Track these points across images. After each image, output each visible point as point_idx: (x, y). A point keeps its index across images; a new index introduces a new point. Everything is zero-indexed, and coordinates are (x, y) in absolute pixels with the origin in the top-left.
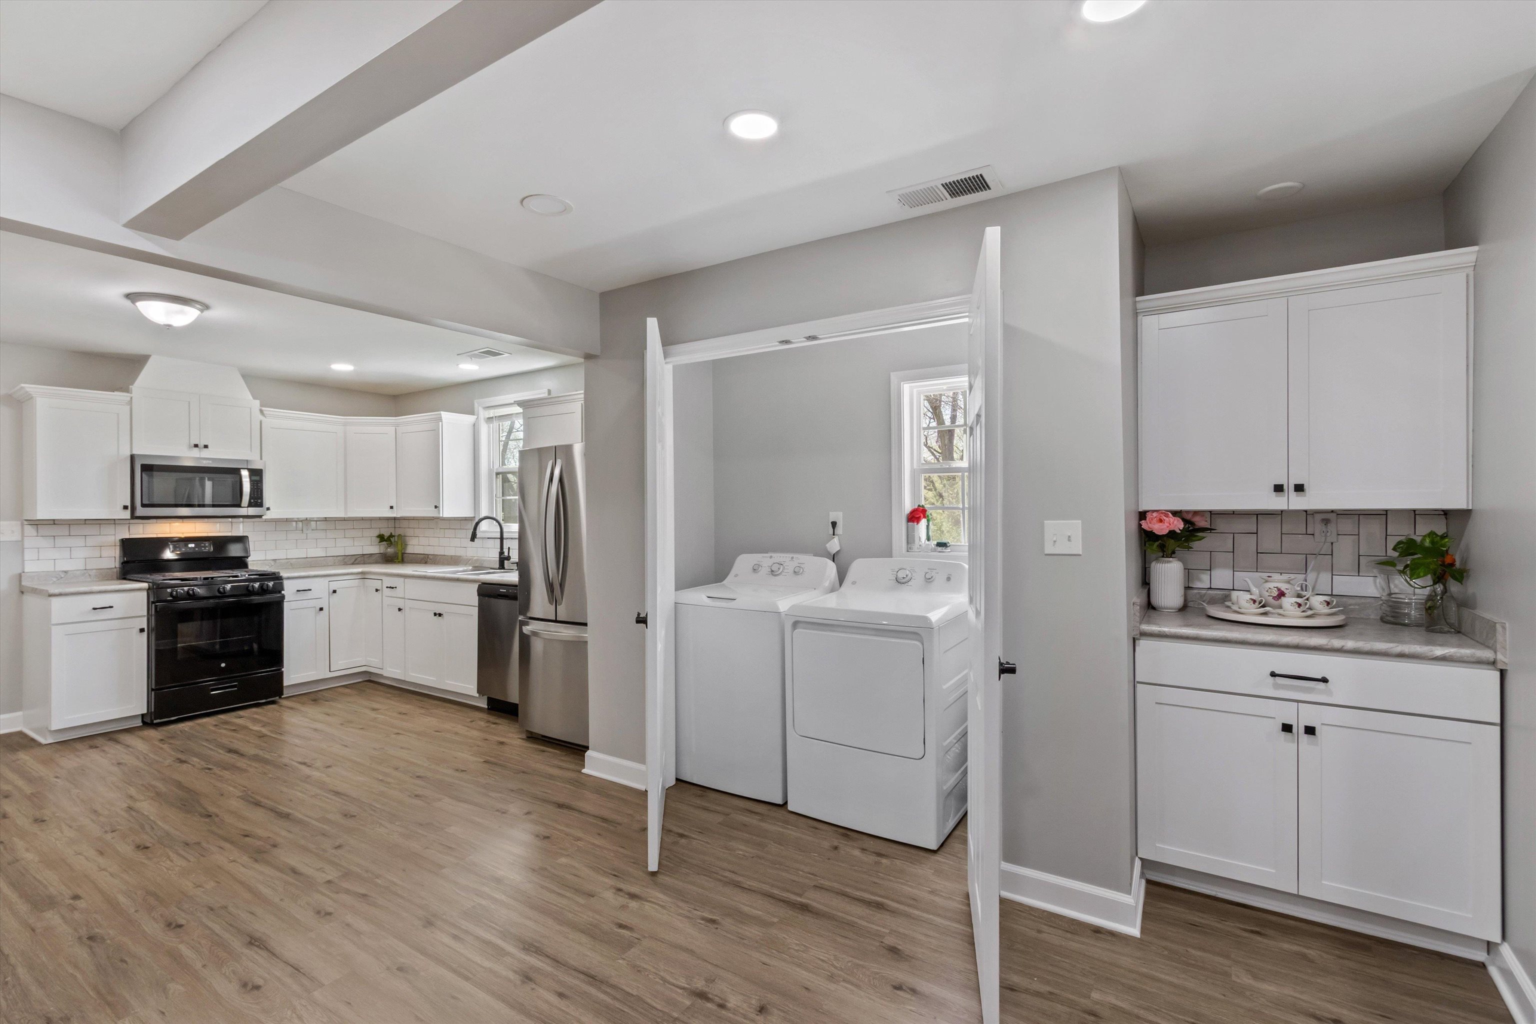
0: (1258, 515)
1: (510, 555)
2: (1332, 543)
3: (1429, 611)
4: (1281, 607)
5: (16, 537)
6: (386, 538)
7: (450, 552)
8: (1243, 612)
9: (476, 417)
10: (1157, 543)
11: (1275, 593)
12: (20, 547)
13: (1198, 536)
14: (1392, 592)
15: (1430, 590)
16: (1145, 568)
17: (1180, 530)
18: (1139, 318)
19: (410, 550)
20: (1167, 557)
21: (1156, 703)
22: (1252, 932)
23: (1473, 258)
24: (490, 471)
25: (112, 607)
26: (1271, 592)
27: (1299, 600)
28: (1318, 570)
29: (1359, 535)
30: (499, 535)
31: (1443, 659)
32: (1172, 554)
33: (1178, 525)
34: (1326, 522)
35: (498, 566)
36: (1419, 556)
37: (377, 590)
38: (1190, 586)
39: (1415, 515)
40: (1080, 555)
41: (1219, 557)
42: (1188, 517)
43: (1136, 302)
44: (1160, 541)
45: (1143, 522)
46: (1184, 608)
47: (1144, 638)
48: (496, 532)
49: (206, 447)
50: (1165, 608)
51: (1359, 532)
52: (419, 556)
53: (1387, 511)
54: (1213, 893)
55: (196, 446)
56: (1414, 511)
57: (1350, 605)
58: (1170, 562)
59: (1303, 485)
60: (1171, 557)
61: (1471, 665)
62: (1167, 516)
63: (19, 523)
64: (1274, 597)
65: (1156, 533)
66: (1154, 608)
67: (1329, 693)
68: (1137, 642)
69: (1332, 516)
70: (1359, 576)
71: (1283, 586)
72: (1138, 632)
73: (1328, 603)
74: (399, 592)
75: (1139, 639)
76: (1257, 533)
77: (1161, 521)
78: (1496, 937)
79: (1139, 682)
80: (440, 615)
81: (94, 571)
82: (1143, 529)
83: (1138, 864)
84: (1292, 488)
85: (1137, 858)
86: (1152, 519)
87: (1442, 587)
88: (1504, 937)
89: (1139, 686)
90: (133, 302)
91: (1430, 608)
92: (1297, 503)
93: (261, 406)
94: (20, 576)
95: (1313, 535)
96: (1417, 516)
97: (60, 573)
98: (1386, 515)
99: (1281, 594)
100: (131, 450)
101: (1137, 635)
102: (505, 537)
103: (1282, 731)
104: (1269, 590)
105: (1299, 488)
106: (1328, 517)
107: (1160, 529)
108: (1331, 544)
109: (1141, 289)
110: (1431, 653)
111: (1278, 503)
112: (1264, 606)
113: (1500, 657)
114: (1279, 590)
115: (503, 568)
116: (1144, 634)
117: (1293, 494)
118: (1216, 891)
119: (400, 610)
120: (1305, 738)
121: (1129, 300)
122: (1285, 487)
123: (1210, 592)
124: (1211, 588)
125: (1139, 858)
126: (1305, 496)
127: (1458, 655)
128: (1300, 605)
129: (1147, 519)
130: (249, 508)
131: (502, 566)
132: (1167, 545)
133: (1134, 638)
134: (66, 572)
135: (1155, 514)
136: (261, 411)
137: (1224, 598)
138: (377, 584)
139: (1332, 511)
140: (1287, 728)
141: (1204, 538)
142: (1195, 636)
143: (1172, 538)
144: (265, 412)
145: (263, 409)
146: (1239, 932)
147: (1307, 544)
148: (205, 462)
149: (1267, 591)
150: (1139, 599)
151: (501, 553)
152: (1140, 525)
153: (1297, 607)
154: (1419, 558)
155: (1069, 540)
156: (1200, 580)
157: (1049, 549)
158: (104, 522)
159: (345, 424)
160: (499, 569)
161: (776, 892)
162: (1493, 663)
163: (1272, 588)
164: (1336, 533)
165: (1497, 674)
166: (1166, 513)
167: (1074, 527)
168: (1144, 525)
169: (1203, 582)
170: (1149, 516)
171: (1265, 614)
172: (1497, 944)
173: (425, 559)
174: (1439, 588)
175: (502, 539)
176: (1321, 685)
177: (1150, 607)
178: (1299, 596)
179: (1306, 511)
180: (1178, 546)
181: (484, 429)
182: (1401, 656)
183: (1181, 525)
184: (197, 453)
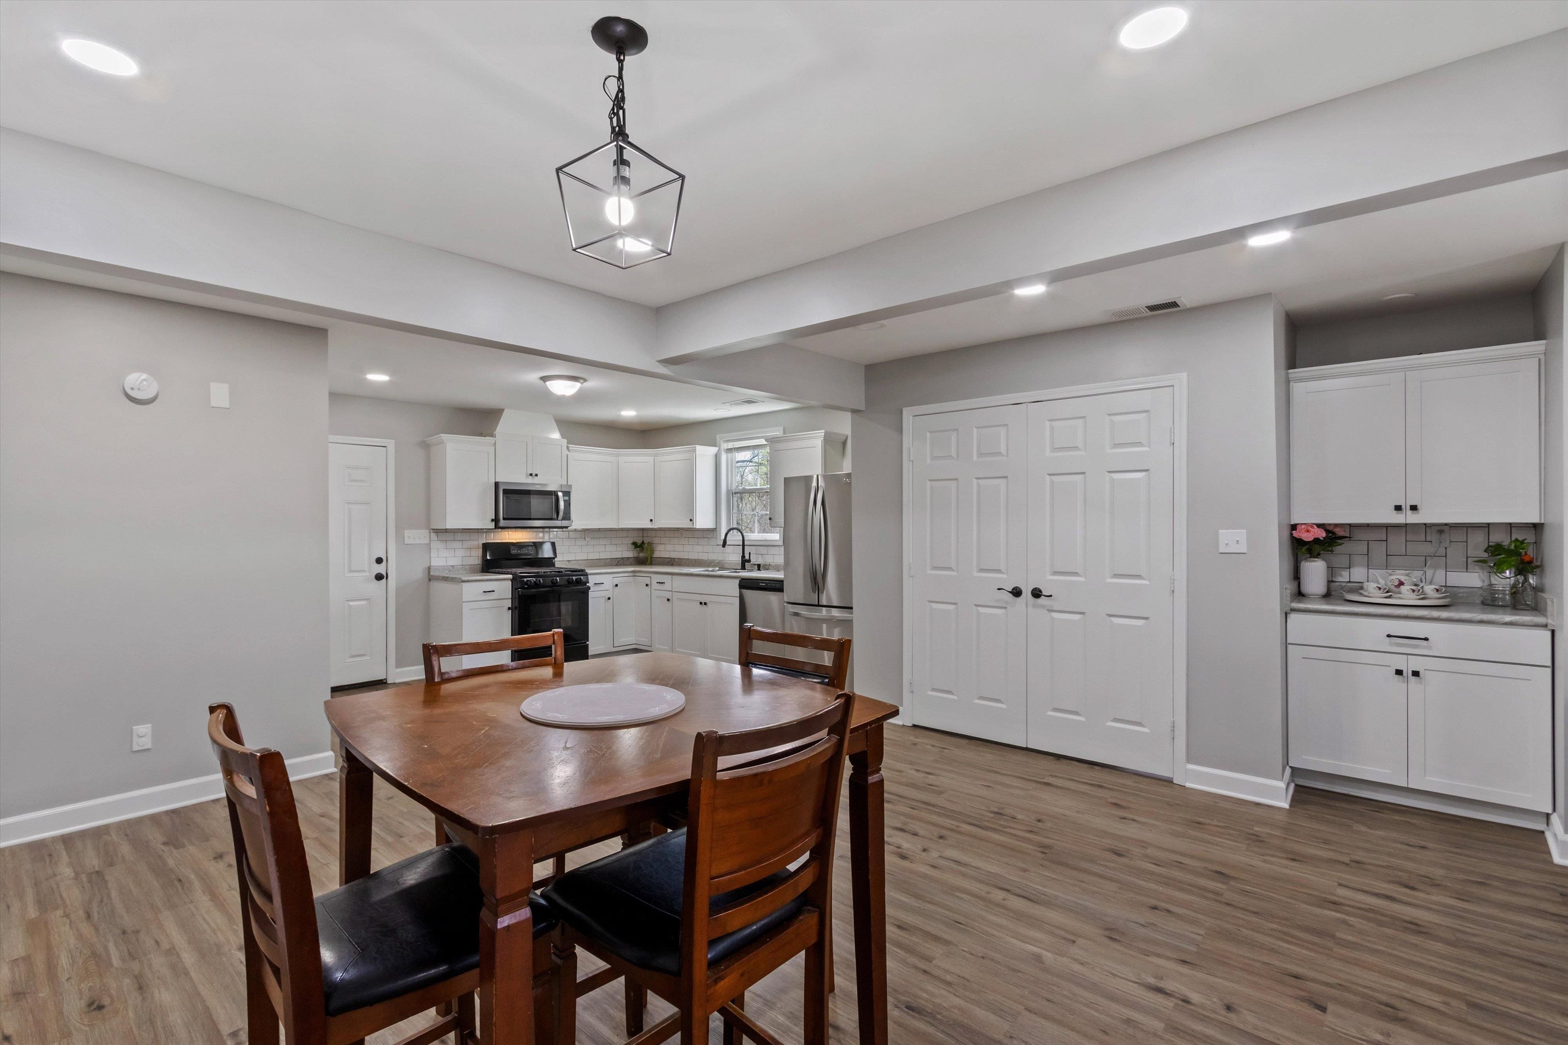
0: (1388, 528)
1: (751, 559)
2: (1446, 548)
3: (1514, 595)
4: (1400, 593)
5: (427, 541)
6: (639, 545)
7: (692, 556)
8: (1371, 596)
9: (717, 448)
10: (1304, 549)
11: (1397, 583)
12: (428, 547)
13: (1337, 542)
14: (1492, 583)
15: (1515, 580)
16: (1297, 567)
17: (1323, 538)
18: (1291, 384)
19: (657, 554)
20: (1314, 558)
21: (1303, 658)
22: (1372, 811)
23: (1543, 348)
24: (728, 491)
25: (494, 591)
26: (1393, 582)
27: (1414, 588)
28: (1436, 567)
29: (1467, 542)
30: (741, 543)
31: (1511, 624)
32: (1318, 556)
33: (1322, 534)
34: (1441, 532)
35: (740, 568)
36: (1503, 556)
37: (647, 585)
38: (1334, 580)
39: (1511, 527)
40: (1245, 553)
41: (1356, 559)
42: (1331, 528)
43: (1288, 373)
44: (1307, 546)
45: (1294, 532)
46: (1327, 596)
47: (1294, 612)
48: (740, 540)
49: (536, 475)
50: (1311, 595)
51: (1467, 539)
52: (666, 559)
53: (1489, 524)
54: (1346, 792)
55: (531, 475)
56: (1510, 524)
57: (1460, 593)
58: (1316, 561)
59: (1416, 506)
60: (1317, 558)
61: (1530, 628)
62: (1312, 527)
63: (428, 531)
64: (1395, 586)
65: (1304, 539)
66: (1303, 595)
67: (1430, 648)
68: (1288, 615)
69: (1447, 528)
70: (1467, 572)
71: (1403, 578)
72: (1289, 608)
73: (1438, 590)
74: (667, 586)
75: (1289, 613)
76: (1386, 541)
77: (1308, 531)
78: (1550, 811)
79: (1290, 644)
80: (705, 604)
81: (468, 566)
82: (1295, 537)
83: (1288, 771)
84: (1408, 508)
85: (1288, 767)
86: (1301, 530)
87: (1523, 577)
88: (1554, 810)
89: (1290, 647)
90: (545, 382)
91: (1514, 593)
92: (1413, 518)
93: (568, 443)
94: (429, 568)
95: (1431, 542)
96: (1512, 528)
97: (450, 567)
98: (1489, 527)
99: (1401, 584)
100: (495, 480)
101: (1288, 610)
102: (745, 544)
103: (1396, 674)
104: (1392, 581)
105: (1414, 508)
106: (1442, 529)
107: (1308, 537)
108: (1444, 548)
109: (1292, 363)
110: (1502, 620)
111: (1399, 518)
112: (1387, 592)
113: (1550, 621)
114: (1399, 580)
115: (745, 569)
116: (1293, 610)
117: (1409, 512)
118: (1349, 791)
119: (668, 600)
120: (1413, 679)
121: (1283, 372)
122: (1403, 507)
123: (1349, 584)
124: (1350, 582)
125: (1290, 766)
126: (1418, 513)
127: (1522, 621)
128: (1414, 591)
129: (1298, 529)
130: (563, 521)
131: (743, 568)
132: (1313, 549)
133: (1286, 613)
134: (453, 566)
135: (1303, 526)
136: (568, 447)
137: (1359, 588)
138: (647, 581)
139: (1446, 524)
140: (1399, 672)
141: (1343, 543)
142: (1332, 610)
143: (1317, 544)
144: (570, 448)
145: (569, 445)
146: (1364, 811)
147: (1428, 549)
148: (538, 486)
149: (1390, 582)
150: (1291, 587)
151: (743, 556)
152: (1292, 534)
153: (1411, 592)
154: (1504, 558)
155: (1237, 543)
156: (1341, 576)
157: (1222, 549)
158: (472, 531)
159: (618, 455)
160: (741, 569)
161: (1024, 776)
162: (1546, 626)
163: (1394, 579)
164: (1449, 541)
165: (1549, 634)
166: (1312, 525)
167: (1241, 534)
168: (1295, 534)
169: (1343, 577)
170: (1298, 527)
171: (1390, 597)
172: (1551, 814)
173: (671, 562)
174: (1521, 578)
175: (743, 545)
176: (1424, 643)
177: (1300, 594)
178: (1416, 585)
179: (1425, 524)
180: (1323, 550)
181: (724, 457)
182: (1481, 622)
183: (1324, 535)
184: (530, 480)
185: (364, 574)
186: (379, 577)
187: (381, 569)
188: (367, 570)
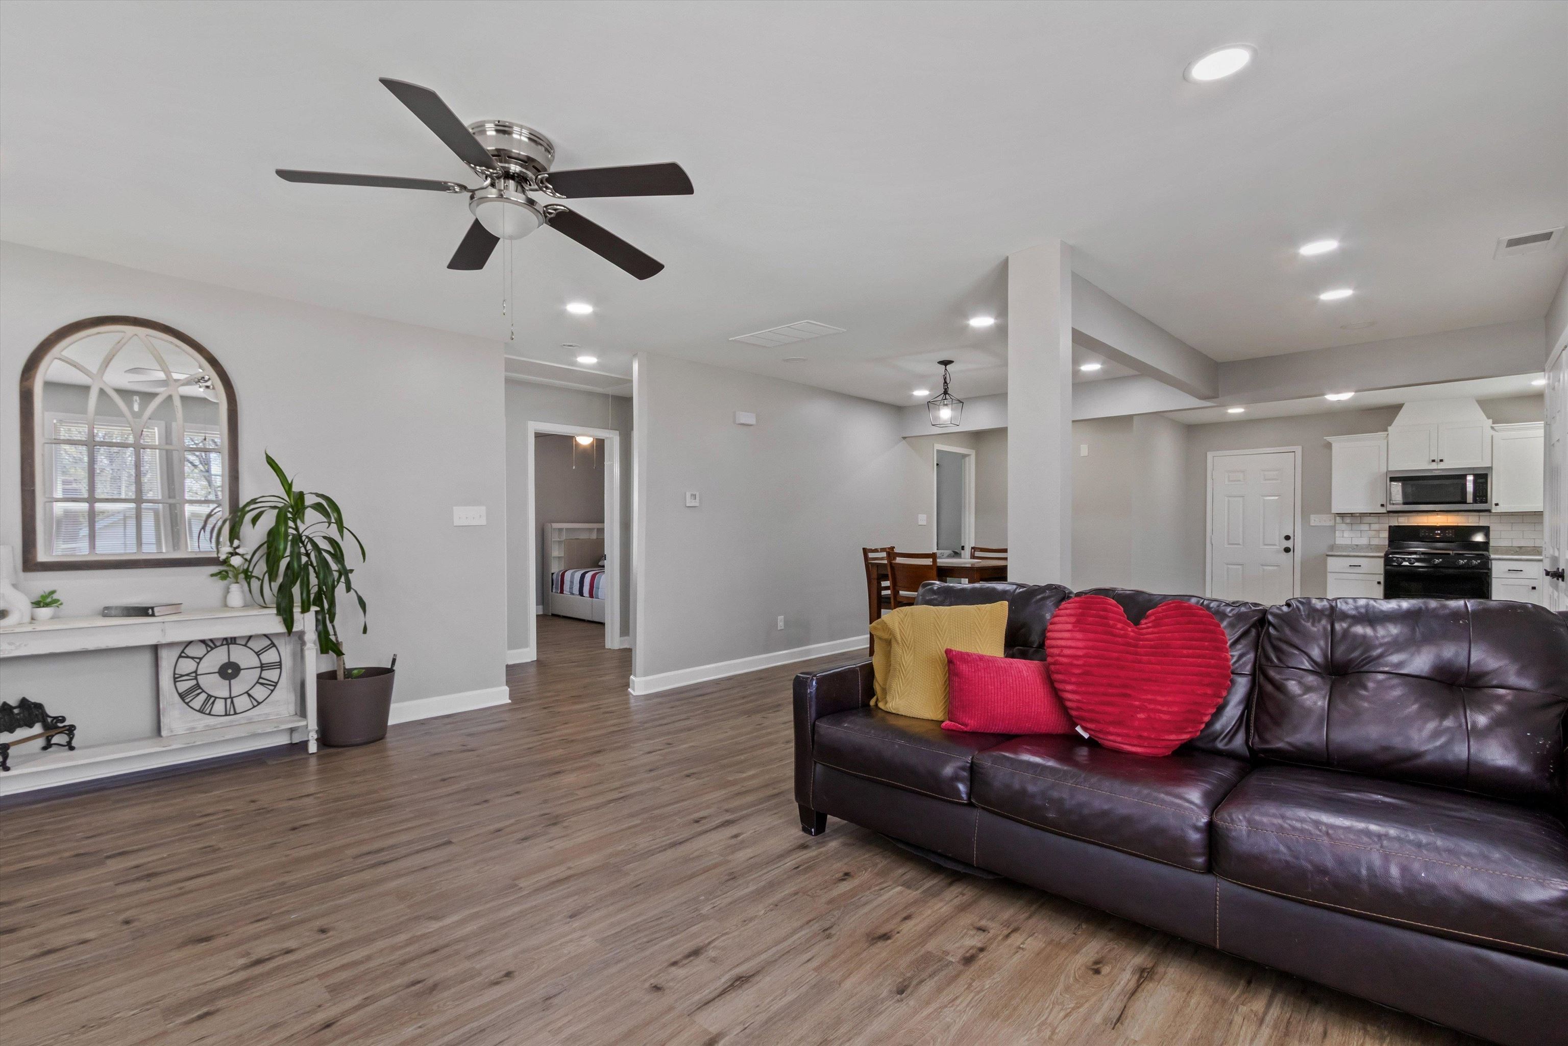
5: (1330, 523)
12: (1333, 529)
25: (1361, 566)
49: (1441, 461)
55: (1433, 461)
63: (1333, 515)
81: (1368, 546)
93: (1494, 423)
94: (1335, 546)
97: (1354, 546)
100: (1387, 468)
130: (1475, 504)
134: (1357, 545)
136: (1493, 428)
144: (1496, 428)
145: (1495, 426)
148: (1440, 472)
184: (1434, 466)
185: (1275, 547)
186: (1287, 550)
187: (1289, 544)
188: (1277, 544)
